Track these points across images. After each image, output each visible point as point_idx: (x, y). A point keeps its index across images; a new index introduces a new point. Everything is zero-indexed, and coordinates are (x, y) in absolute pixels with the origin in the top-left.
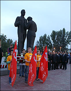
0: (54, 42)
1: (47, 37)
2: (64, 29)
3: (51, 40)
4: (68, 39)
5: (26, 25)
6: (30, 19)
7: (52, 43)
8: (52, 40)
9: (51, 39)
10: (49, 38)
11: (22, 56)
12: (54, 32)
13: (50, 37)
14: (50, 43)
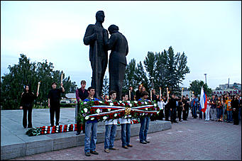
0: (151, 74)
1: (136, 66)
2: (171, 48)
3: (145, 71)
4: (179, 68)
5: (107, 40)
6: (114, 29)
7: (148, 78)
8: (148, 70)
9: (144, 68)
10: (142, 68)
11: (112, 104)
12: (150, 55)
13: (143, 65)
14: (145, 77)
